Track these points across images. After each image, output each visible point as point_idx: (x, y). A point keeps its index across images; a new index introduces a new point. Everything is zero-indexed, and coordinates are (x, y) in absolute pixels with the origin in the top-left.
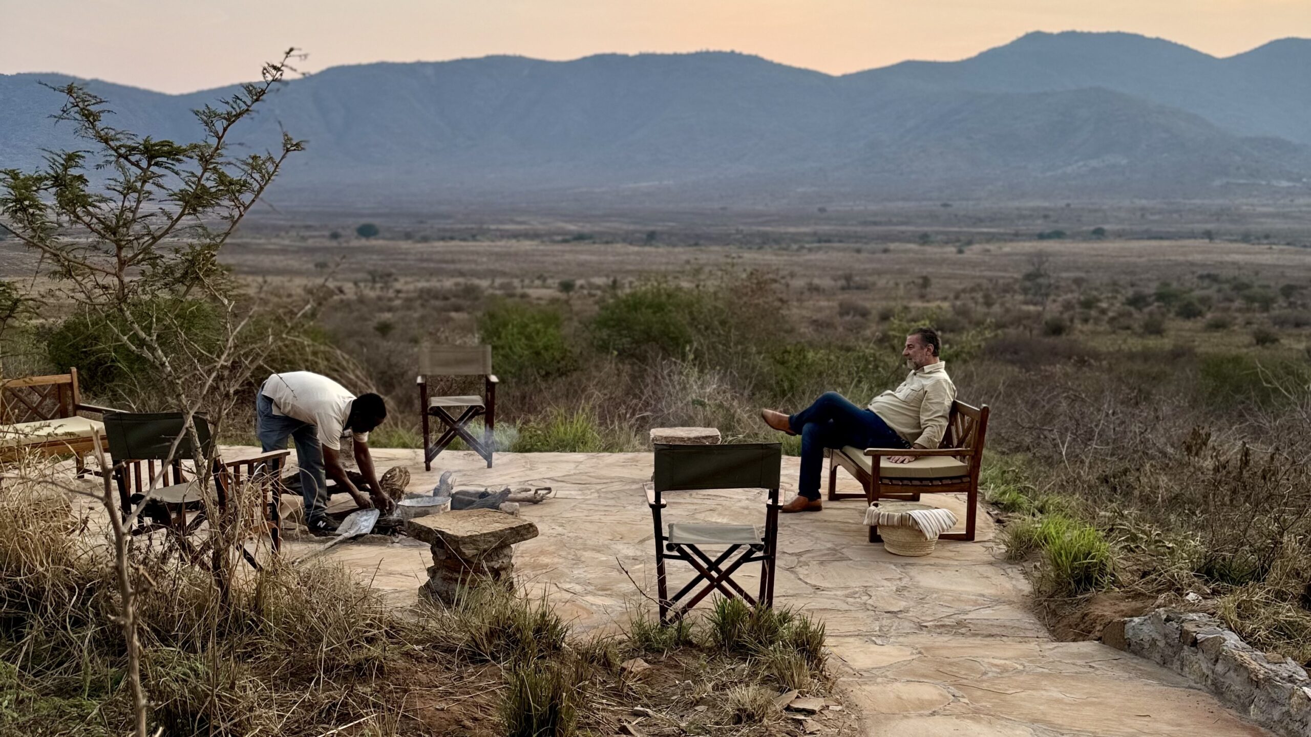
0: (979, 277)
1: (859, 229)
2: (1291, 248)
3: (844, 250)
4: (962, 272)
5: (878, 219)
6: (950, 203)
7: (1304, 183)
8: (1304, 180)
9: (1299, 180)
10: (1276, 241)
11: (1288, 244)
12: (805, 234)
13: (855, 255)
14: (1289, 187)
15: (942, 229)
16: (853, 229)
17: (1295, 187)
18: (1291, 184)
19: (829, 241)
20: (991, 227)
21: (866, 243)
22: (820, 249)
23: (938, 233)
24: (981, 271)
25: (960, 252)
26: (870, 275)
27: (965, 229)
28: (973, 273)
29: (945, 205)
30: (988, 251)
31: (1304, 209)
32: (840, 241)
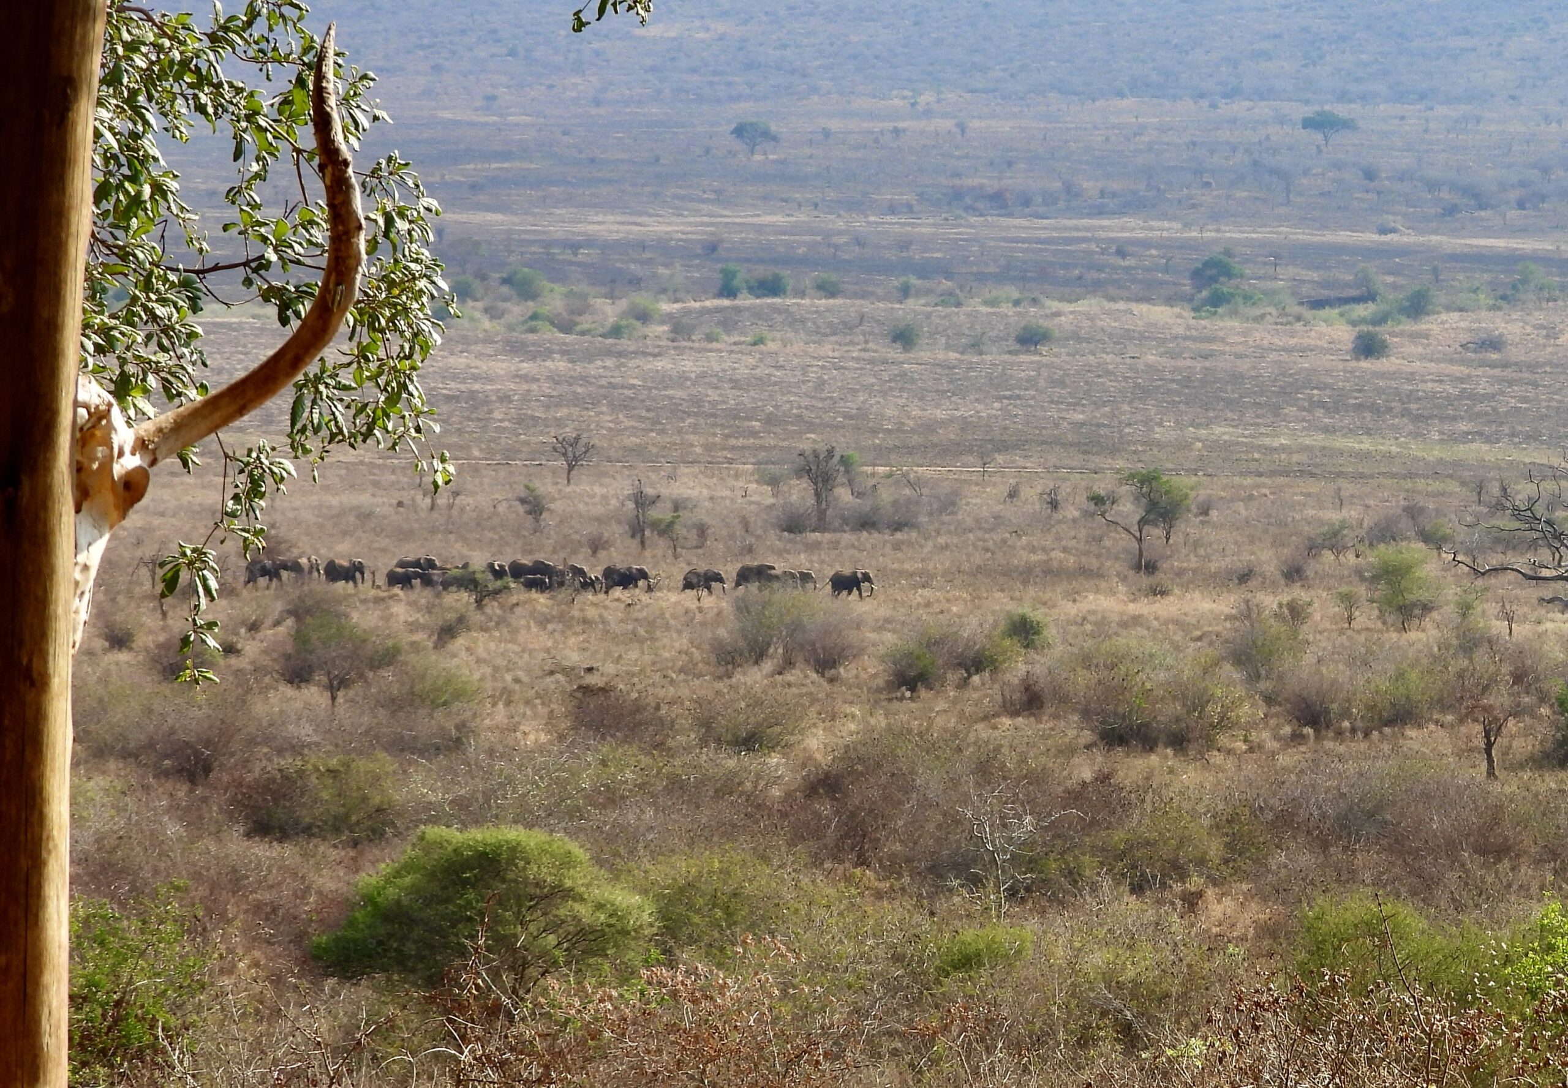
0: (1436, 471)
1: (925, 226)
3: (847, 327)
4: (1366, 444)
5: (1016, 181)
6: (1341, 110)
12: (665, 249)
13: (895, 353)
15: (1303, 236)
16: (895, 225)
19: (771, 287)
20: (1523, 231)
21: (950, 299)
22: (728, 321)
23: (1278, 255)
24: (1453, 438)
25: (1368, 347)
26: (947, 452)
27: (1406, 238)
28: (1416, 449)
29: (1321, 123)
30: (1494, 344)
32: (828, 289)
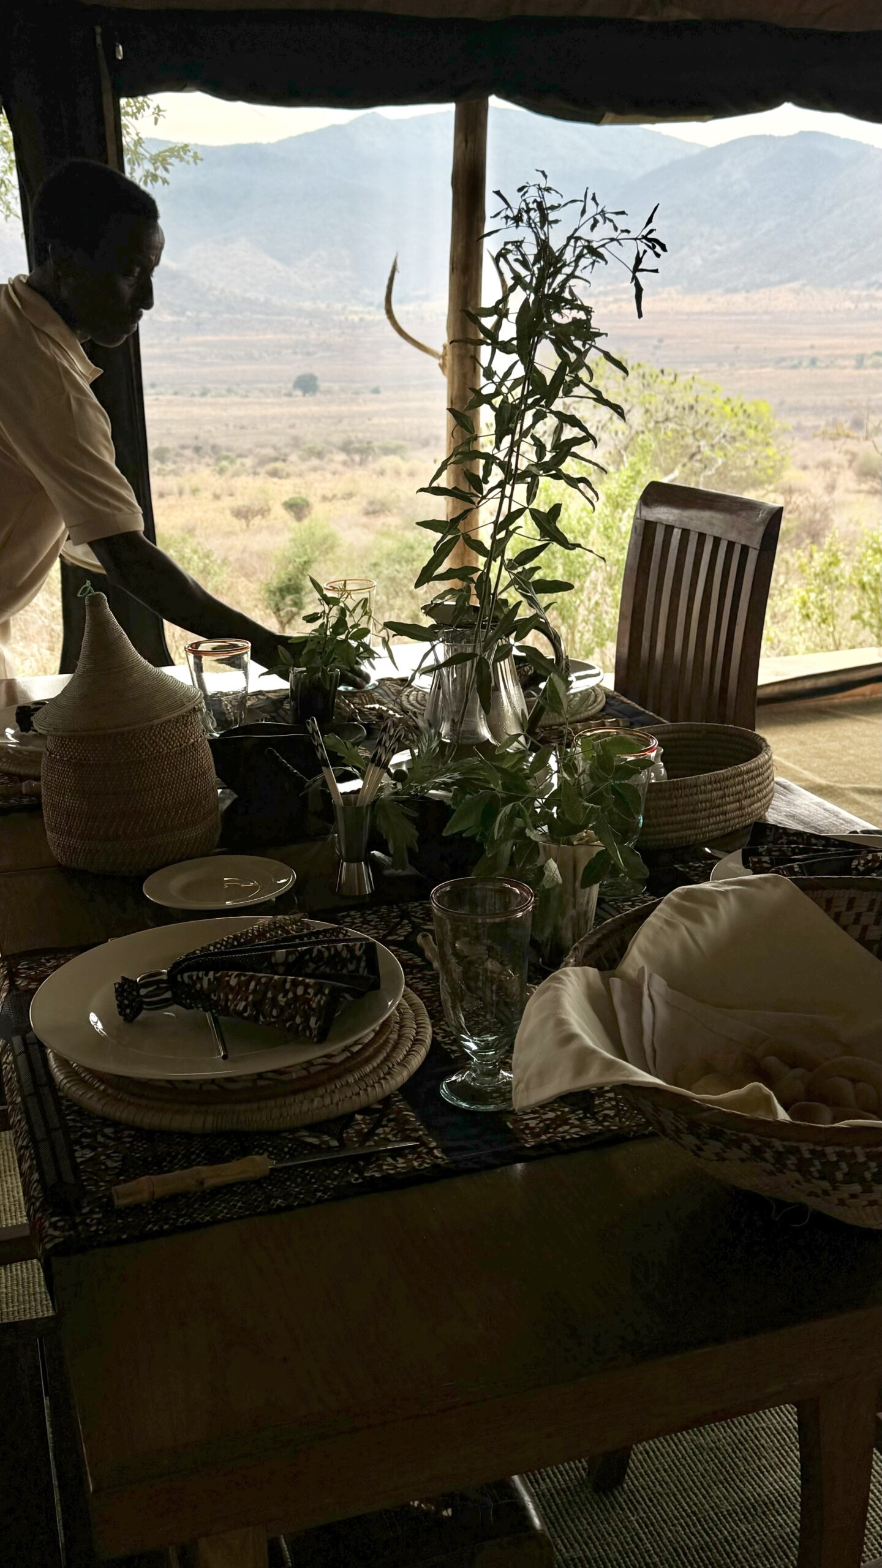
2: (179, 398)
7: (189, 317)
8: (189, 313)
9: (182, 313)
10: (162, 390)
11: (176, 393)
14: (174, 323)
17: (179, 321)
18: (175, 318)
31: (192, 349)
